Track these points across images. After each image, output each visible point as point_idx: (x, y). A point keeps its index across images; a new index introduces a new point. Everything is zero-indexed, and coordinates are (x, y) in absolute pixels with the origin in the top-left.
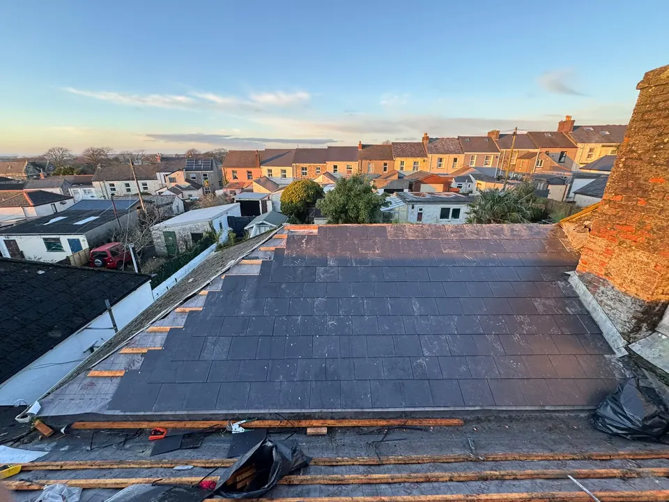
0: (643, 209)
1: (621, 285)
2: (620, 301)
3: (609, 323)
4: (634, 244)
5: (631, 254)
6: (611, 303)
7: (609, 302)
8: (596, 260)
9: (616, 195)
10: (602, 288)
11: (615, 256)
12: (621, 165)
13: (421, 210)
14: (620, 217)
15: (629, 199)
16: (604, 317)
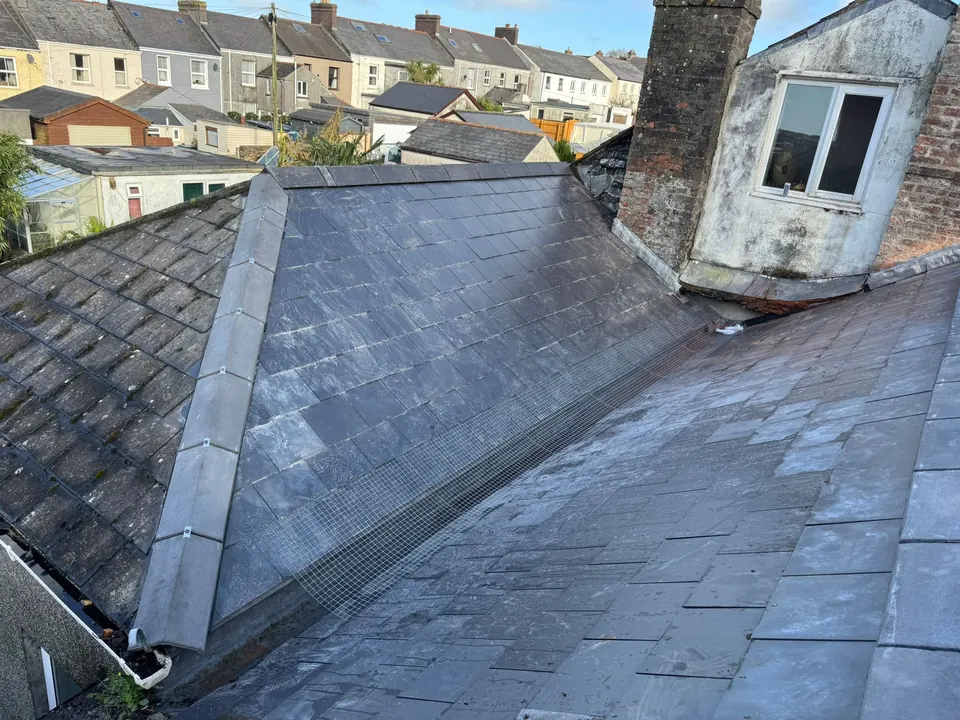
0: (674, 135)
1: (665, 218)
2: (667, 236)
3: (661, 264)
4: (671, 172)
5: (669, 184)
6: (658, 241)
7: (656, 242)
8: (638, 199)
9: (649, 121)
10: (648, 228)
11: (655, 189)
12: (649, 88)
13: (134, 190)
14: (655, 146)
15: (661, 126)
16: (655, 258)
